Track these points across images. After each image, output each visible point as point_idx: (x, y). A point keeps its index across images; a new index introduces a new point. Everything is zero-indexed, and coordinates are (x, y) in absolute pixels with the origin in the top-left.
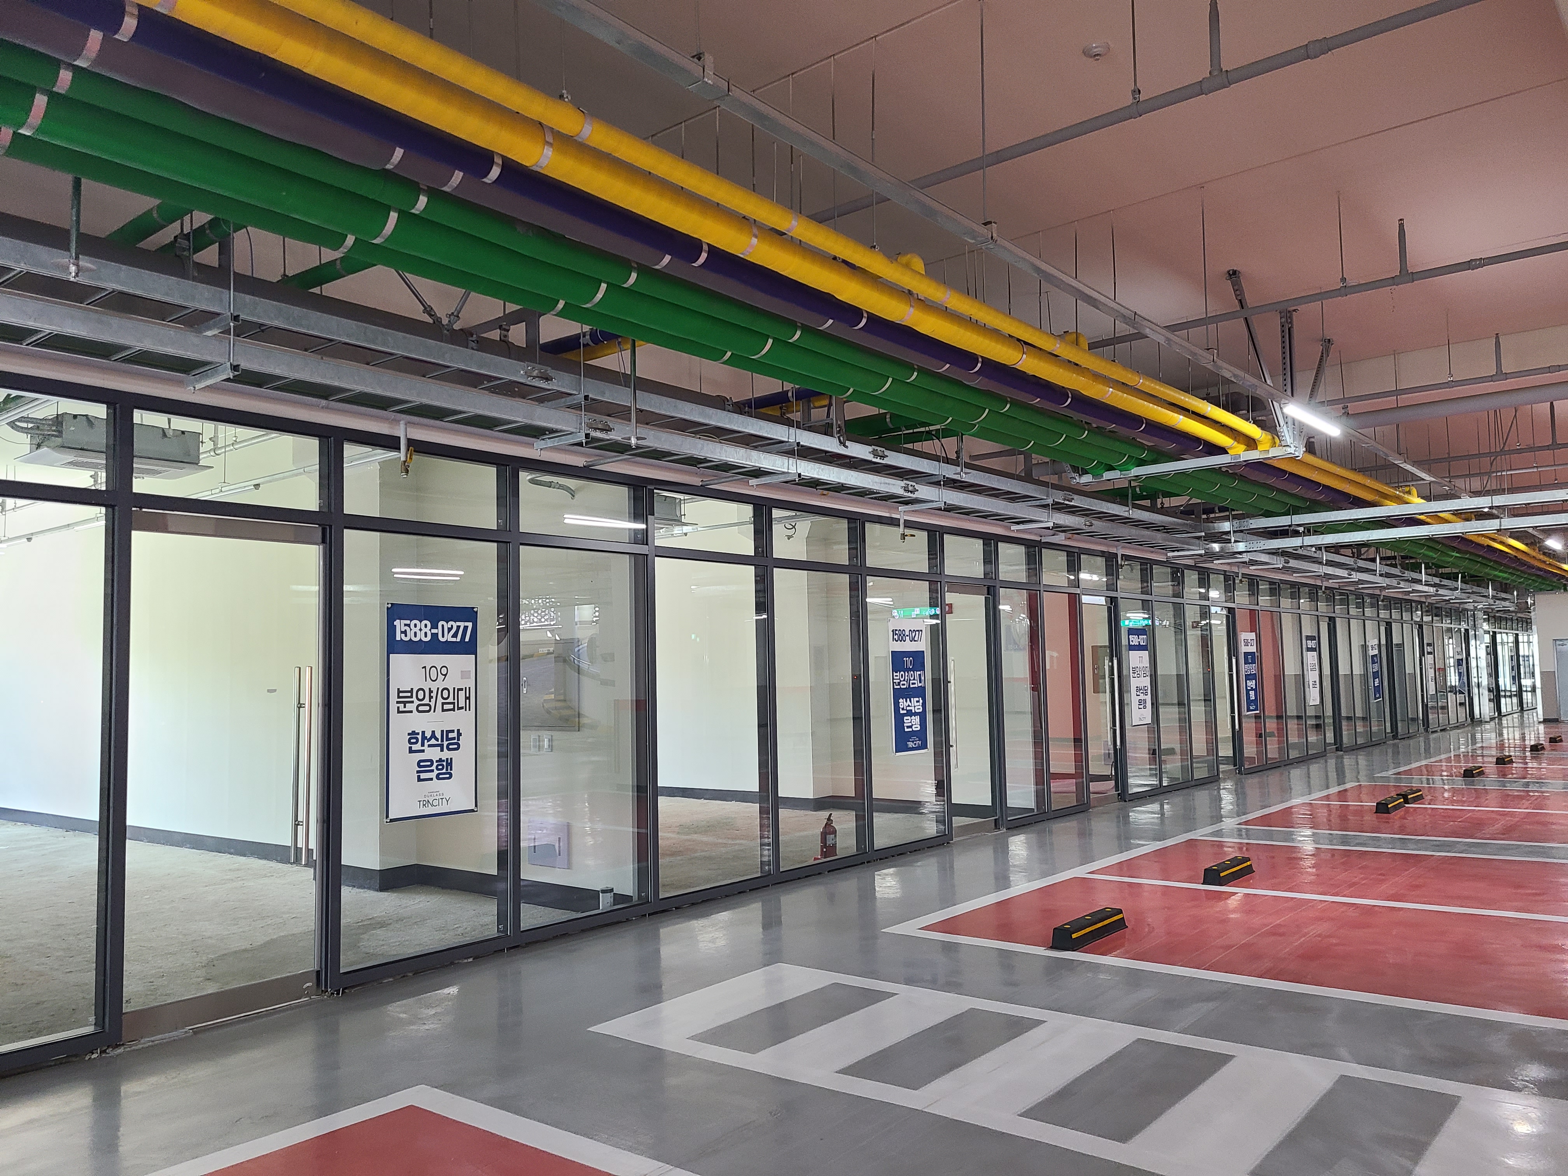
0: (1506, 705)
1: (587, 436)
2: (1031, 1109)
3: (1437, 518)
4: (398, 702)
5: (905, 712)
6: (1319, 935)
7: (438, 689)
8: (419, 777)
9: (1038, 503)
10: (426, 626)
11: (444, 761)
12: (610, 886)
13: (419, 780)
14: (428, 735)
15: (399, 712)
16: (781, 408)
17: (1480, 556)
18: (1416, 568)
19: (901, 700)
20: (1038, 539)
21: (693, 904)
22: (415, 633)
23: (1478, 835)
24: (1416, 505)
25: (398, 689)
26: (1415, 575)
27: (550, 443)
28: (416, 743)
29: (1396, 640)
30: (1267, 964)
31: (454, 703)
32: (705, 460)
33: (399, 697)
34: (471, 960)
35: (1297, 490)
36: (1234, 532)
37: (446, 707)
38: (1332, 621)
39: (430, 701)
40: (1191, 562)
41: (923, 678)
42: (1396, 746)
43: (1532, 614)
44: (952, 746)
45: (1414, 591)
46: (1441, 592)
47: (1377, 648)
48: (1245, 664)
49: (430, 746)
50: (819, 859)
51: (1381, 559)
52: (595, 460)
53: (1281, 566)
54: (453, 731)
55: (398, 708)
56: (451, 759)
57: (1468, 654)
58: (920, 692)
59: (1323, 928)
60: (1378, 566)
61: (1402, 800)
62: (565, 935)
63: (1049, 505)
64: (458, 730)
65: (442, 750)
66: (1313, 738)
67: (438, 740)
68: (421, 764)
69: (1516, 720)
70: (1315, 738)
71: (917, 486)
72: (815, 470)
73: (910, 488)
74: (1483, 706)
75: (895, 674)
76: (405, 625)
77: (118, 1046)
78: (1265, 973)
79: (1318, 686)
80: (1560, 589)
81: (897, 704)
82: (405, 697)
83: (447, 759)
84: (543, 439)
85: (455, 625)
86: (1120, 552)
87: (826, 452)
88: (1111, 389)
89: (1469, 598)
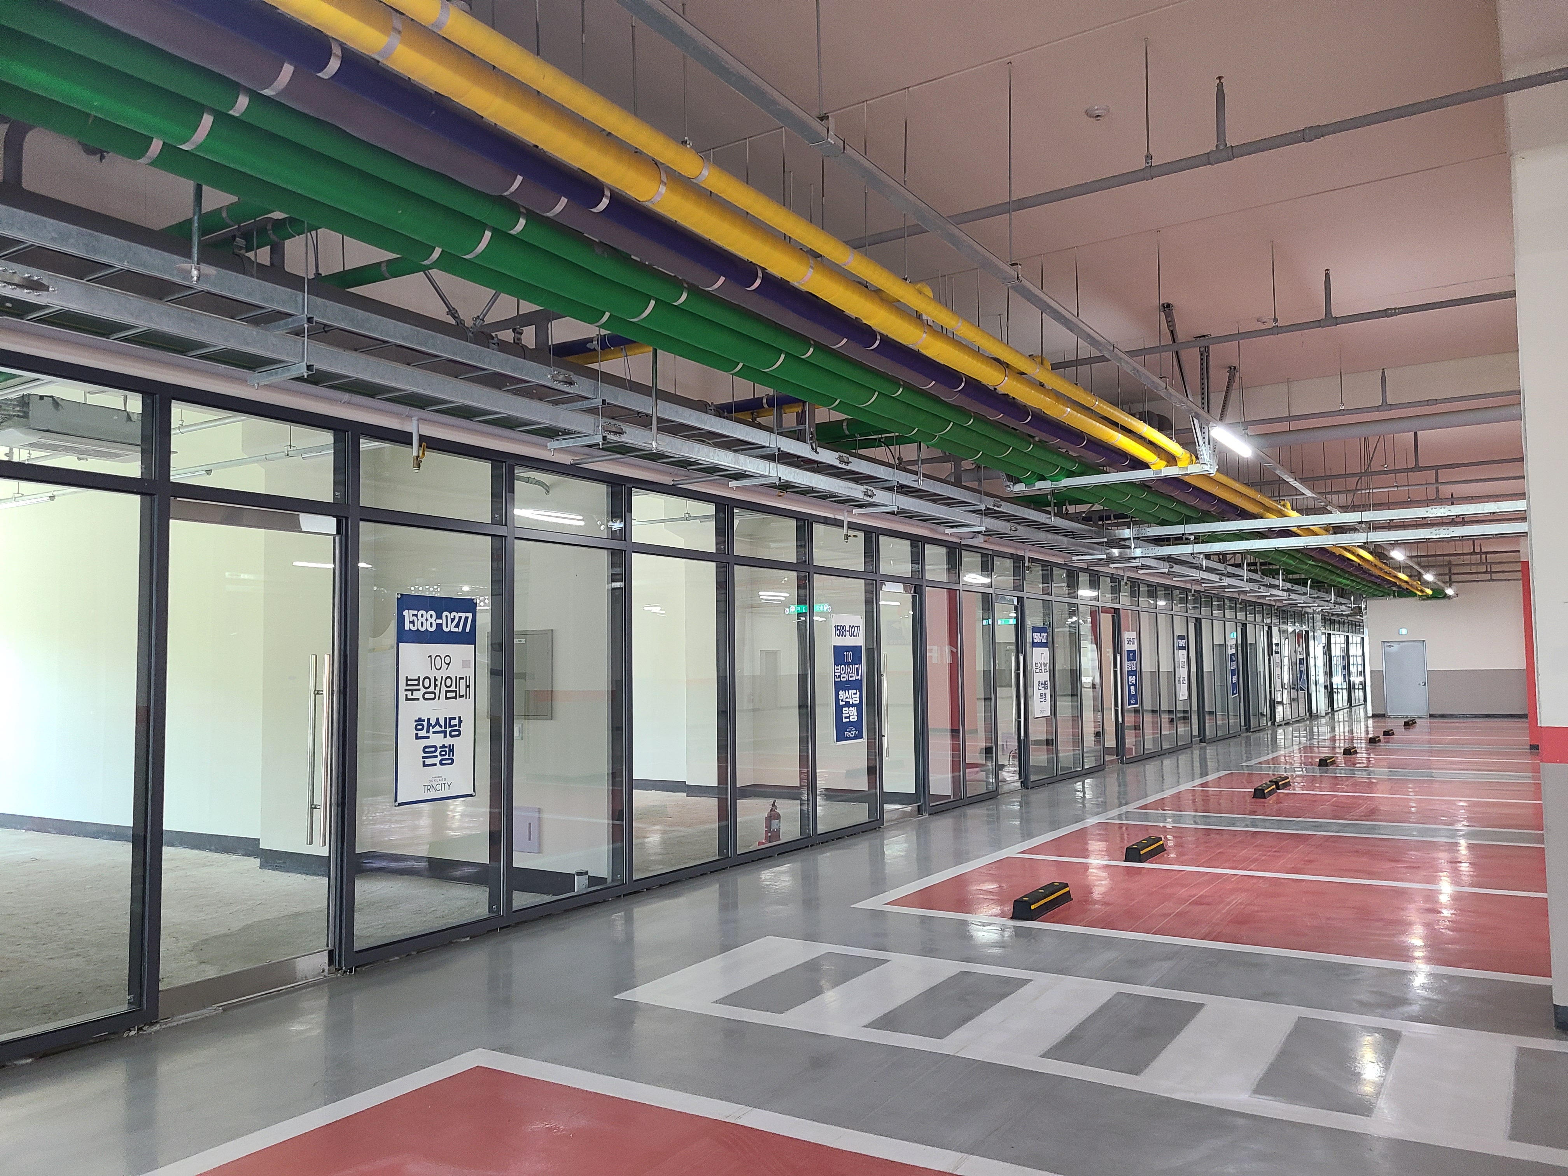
0: (1340, 699)
1: (604, 438)
2: (1048, 1051)
3: (1309, 531)
4: (406, 690)
5: (844, 703)
6: (1241, 904)
7: (442, 677)
8: (424, 762)
9: (971, 508)
10: (431, 616)
11: (446, 747)
12: (585, 869)
13: (425, 765)
14: (433, 722)
15: (407, 699)
16: (752, 414)
17: (1330, 564)
18: (1274, 574)
19: (841, 692)
20: (959, 541)
21: (661, 885)
22: (422, 623)
23: (1347, 817)
24: (1294, 519)
25: (407, 677)
26: (1272, 581)
27: (564, 444)
28: (421, 730)
29: (1250, 640)
30: (1205, 929)
31: (455, 691)
32: (695, 463)
33: (407, 685)
34: (468, 939)
35: (1195, 502)
36: (1134, 538)
37: (449, 695)
38: (1198, 621)
39: (435, 689)
40: (1085, 566)
41: (860, 672)
42: (1248, 738)
43: (1365, 617)
44: (884, 736)
45: (1271, 595)
46: (1293, 596)
47: (1234, 646)
48: (1128, 661)
49: (434, 732)
50: (763, 843)
51: (1248, 564)
52: (582, 459)
53: (1166, 571)
54: (455, 718)
55: (406, 695)
56: (453, 745)
57: (1308, 654)
58: (856, 685)
59: (1242, 897)
60: (1244, 572)
61: (1274, 786)
62: (549, 916)
63: (981, 510)
64: (460, 718)
65: (445, 737)
66: (1181, 729)
67: (441, 727)
68: (427, 750)
69: (1346, 715)
70: (1183, 729)
71: (875, 491)
72: (791, 474)
73: (870, 493)
74: (1320, 702)
75: (836, 667)
76: (413, 615)
77: (152, 1024)
78: (1206, 936)
79: (1186, 682)
80: (1389, 595)
81: (837, 695)
82: (413, 684)
83: (450, 745)
84: (557, 440)
85: (457, 615)
86: (1028, 555)
87: (799, 457)
88: (1069, 410)
89: (1314, 602)
